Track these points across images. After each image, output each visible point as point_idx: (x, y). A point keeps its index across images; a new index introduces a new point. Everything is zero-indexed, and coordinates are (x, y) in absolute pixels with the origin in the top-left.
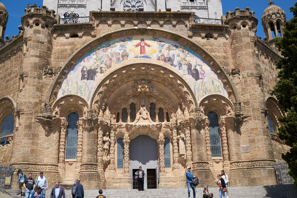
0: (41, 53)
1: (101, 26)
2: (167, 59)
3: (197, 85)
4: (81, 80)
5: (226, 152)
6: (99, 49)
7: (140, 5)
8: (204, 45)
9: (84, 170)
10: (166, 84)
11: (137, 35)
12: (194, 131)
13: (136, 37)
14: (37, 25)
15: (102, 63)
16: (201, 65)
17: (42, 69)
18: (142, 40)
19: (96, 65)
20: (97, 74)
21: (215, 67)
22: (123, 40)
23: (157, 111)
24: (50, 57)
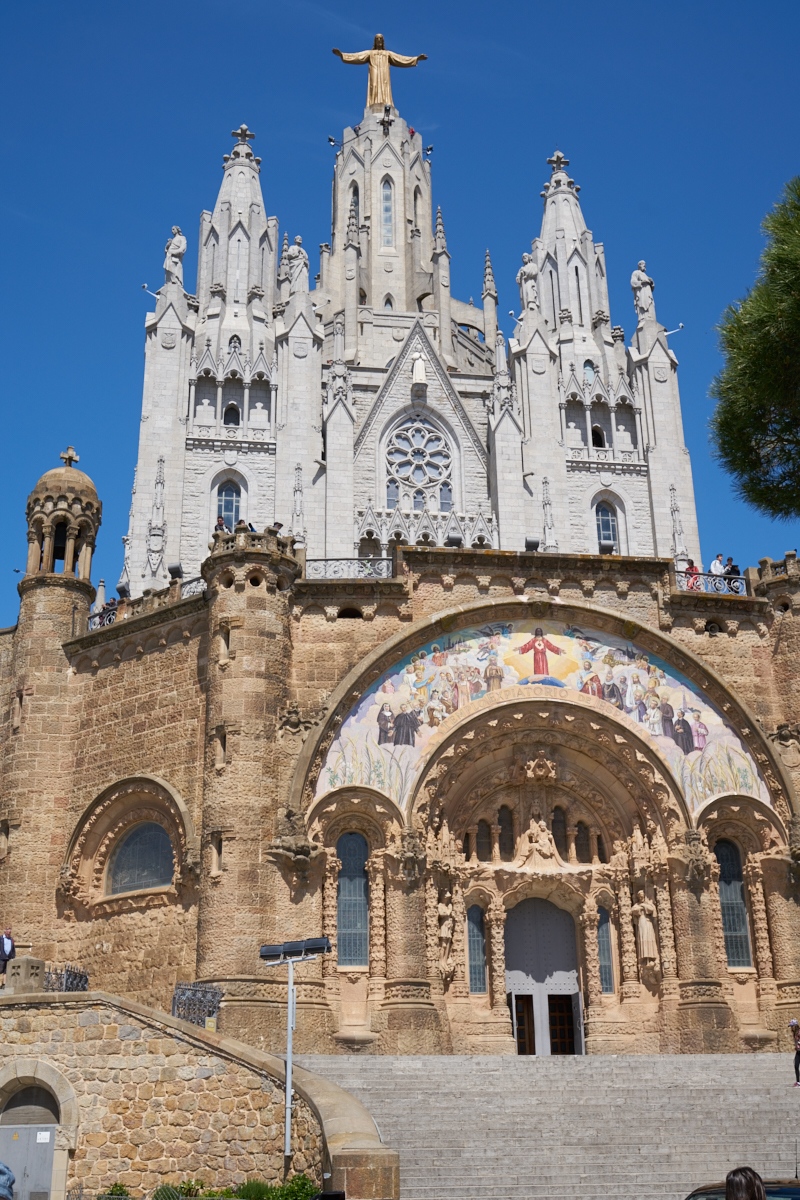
0: (270, 664)
1: (425, 589)
2: (606, 691)
3: (687, 765)
4: (379, 743)
5: (765, 955)
6: (422, 657)
7: (440, 448)
8: (703, 652)
9: (399, 999)
10: (603, 758)
11: (525, 618)
12: (683, 896)
13: (521, 623)
14: (255, 582)
15: (431, 698)
16: (696, 710)
17: (275, 712)
18: (538, 633)
19: (416, 703)
20: (420, 728)
21: (736, 719)
22: (487, 630)
23: (573, 832)
24: (288, 675)
